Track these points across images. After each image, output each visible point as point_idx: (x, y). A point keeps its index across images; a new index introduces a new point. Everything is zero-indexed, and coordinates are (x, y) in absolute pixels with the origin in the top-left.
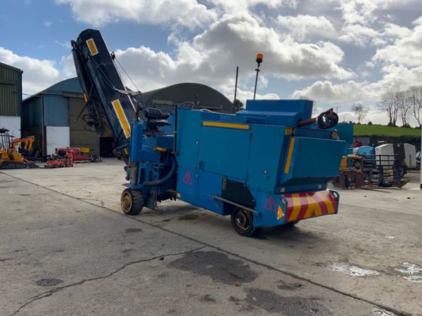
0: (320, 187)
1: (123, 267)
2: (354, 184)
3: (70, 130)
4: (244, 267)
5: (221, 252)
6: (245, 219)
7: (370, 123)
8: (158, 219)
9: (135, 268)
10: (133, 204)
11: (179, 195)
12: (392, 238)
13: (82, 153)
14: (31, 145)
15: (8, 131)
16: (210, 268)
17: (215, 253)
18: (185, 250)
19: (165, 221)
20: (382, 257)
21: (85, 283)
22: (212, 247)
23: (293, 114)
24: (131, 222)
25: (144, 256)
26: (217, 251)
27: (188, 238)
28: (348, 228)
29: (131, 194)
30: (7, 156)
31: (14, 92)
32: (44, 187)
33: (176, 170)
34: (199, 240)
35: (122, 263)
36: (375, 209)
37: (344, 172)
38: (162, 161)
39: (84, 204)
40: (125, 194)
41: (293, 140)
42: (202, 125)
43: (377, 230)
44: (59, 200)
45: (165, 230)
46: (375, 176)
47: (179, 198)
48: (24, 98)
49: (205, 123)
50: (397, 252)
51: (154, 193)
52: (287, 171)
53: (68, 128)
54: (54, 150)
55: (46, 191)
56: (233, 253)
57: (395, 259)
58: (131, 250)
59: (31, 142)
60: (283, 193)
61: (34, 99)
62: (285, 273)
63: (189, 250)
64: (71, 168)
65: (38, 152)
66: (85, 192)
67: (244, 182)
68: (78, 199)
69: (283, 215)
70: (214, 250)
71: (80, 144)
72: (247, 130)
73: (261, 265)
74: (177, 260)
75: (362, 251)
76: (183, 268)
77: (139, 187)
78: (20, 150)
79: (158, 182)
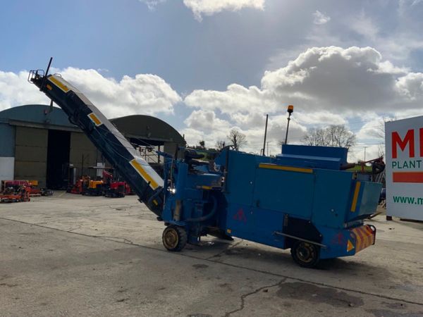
3: (15, 161)
6: (308, 252)
11: (229, 231)
18: (274, 282)
23: (336, 160)
38: (204, 199)
41: (358, 184)
49: (262, 166)
52: (353, 209)
53: (13, 159)
54: (1, 183)
63: (277, 282)
64: (27, 203)
67: (308, 219)
69: (353, 248)
71: (26, 176)
72: (310, 173)
77: (184, 224)
79: (202, 218)
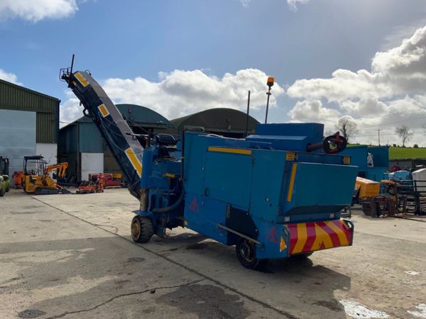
0: (332, 216)
1: (111, 300)
2: (387, 212)
3: (104, 156)
4: (237, 304)
5: (218, 286)
6: (249, 250)
7: (416, 146)
8: (165, 248)
9: (122, 301)
10: (142, 231)
11: (186, 223)
12: (414, 273)
13: (115, 179)
14: (64, 172)
15: (42, 157)
16: (201, 304)
17: (212, 286)
18: (182, 283)
19: (171, 250)
20: (396, 296)
21: (66, 316)
22: (211, 280)
23: (301, 138)
24: (137, 251)
25: (136, 288)
26: (215, 285)
27: (189, 269)
28: (367, 261)
29: (140, 221)
30: (40, 182)
31: (52, 121)
32: (68, 213)
33: (184, 196)
34: (200, 272)
35: (111, 295)
36: (403, 240)
37: (376, 199)
38: (171, 188)
39: (99, 230)
40: (134, 221)
41: (295, 166)
42: (207, 151)
43: (399, 264)
44: (76, 226)
45: (168, 260)
46: (412, 203)
47: (186, 226)
48: (62, 126)
49: (211, 149)
50: (416, 291)
51: (163, 220)
52: (289, 199)
53: (102, 154)
54: (88, 175)
55: (68, 217)
56: (231, 287)
57: (412, 299)
58: (126, 281)
59: (64, 169)
60: (287, 223)
61: (70, 127)
62: (281, 312)
63: (186, 283)
64: (101, 194)
65: (72, 178)
66: (105, 218)
67: (247, 210)
68: (96, 225)
69: (286, 247)
70: (212, 283)
72: (249, 155)
73: (258, 302)
74: (170, 294)
75: (375, 288)
76: (173, 303)
77: (148, 214)
78: (55, 177)
79: (167, 209)
